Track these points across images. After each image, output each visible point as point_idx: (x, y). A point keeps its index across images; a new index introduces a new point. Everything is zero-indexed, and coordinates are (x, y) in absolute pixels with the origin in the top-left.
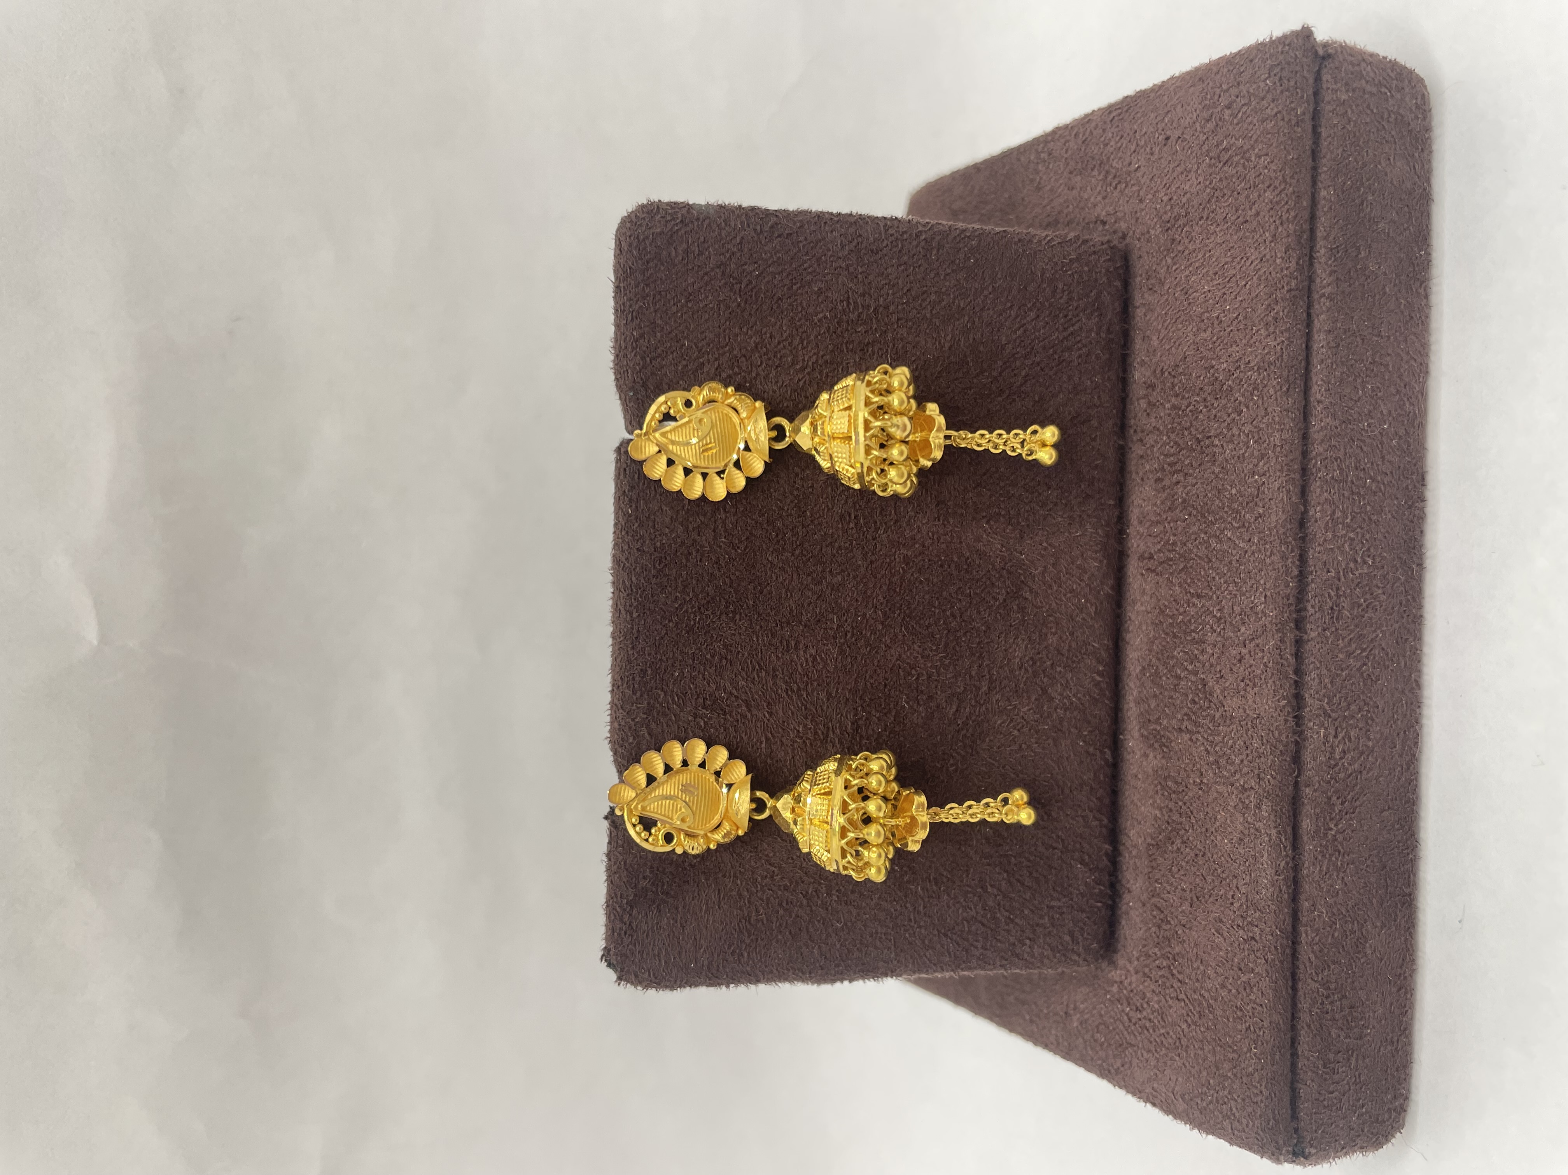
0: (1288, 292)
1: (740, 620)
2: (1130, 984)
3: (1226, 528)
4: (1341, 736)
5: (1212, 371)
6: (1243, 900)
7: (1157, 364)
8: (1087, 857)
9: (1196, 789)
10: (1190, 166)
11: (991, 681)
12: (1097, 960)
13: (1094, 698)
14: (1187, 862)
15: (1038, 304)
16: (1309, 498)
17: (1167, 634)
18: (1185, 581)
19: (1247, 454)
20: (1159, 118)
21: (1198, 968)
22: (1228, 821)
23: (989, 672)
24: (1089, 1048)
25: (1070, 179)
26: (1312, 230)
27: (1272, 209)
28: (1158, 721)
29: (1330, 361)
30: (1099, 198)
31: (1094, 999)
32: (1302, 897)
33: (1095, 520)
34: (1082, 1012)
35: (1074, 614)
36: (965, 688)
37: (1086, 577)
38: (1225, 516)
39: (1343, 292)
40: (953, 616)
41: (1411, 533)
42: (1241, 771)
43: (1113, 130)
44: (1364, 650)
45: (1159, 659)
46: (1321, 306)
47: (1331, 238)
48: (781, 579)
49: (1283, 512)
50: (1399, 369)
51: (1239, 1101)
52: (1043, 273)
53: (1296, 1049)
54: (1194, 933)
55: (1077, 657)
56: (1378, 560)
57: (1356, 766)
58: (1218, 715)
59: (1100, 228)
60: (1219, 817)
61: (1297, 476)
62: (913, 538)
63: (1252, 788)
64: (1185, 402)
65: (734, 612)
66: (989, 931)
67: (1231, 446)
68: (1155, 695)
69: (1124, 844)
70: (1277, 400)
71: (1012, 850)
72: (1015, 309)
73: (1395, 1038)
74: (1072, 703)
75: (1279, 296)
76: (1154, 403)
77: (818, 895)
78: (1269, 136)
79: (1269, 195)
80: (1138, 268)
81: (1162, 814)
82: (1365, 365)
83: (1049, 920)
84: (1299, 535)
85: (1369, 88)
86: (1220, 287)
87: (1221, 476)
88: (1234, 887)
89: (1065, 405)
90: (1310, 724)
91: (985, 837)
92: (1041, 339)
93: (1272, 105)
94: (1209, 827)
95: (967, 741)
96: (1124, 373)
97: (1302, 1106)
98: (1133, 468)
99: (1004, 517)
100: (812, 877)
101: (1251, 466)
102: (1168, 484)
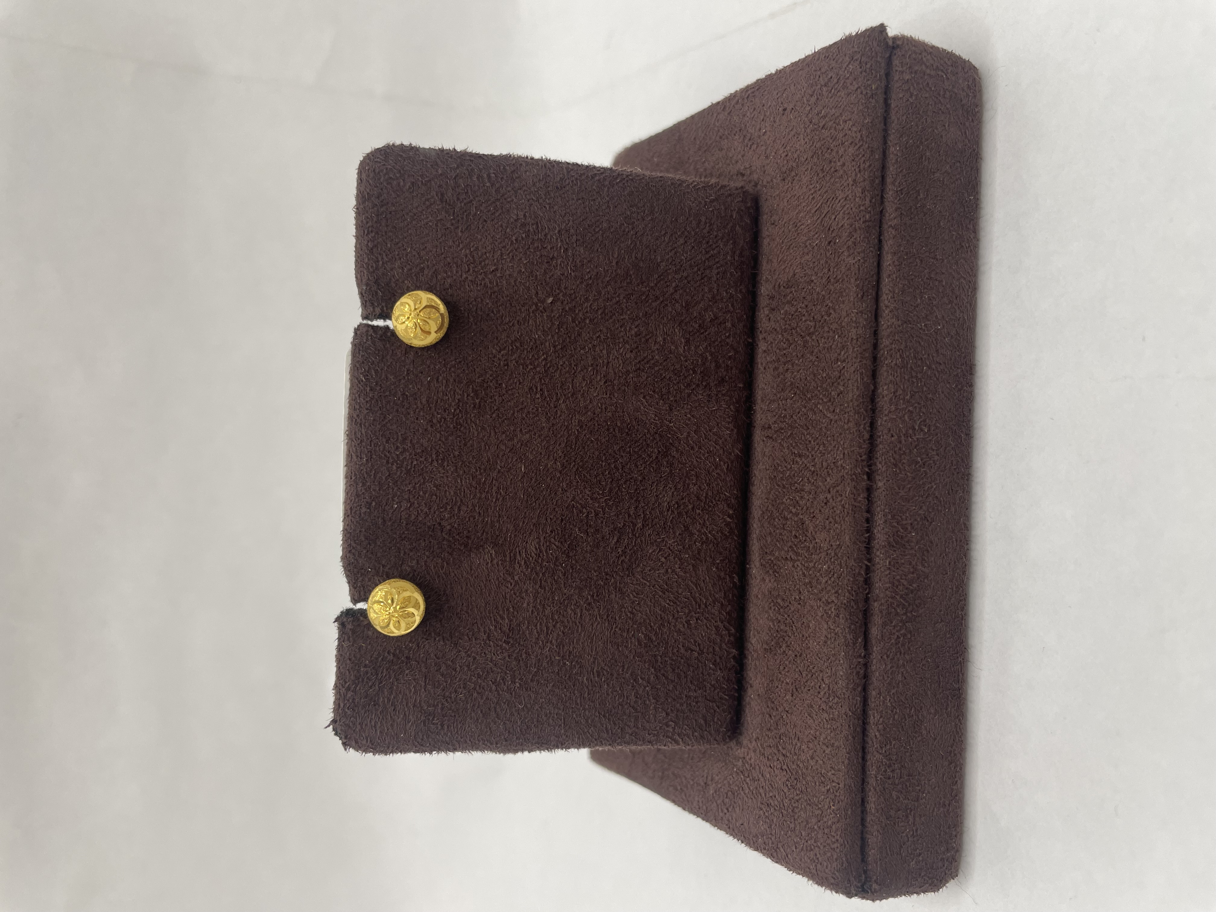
0: (863, 222)
1: (448, 466)
2: (750, 760)
3: (818, 403)
5: (812, 284)
6: (827, 689)
7: (776, 280)
8: (717, 658)
9: (796, 604)
10: (800, 130)
11: (645, 520)
12: (724, 740)
13: (725, 535)
14: (790, 662)
15: (686, 233)
16: (879, 380)
17: (778, 485)
18: (791, 444)
19: (833, 346)
20: (779, 95)
21: (796, 744)
22: (817, 629)
23: (643, 513)
24: (720, 810)
25: (720, 142)
26: (883, 178)
27: (853, 160)
28: (772, 553)
29: (894, 276)
30: (740, 156)
31: (726, 772)
32: (871, 687)
33: (728, 398)
34: (717, 783)
35: (711, 470)
36: (624, 525)
37: (720, 442)
38: (818, 393)
39: (905, 224)
40: (616, 467)
41: (960, 410)
42: (826, 588)
43: (748, 104)
45: (773, 506)
46: (889, 235)
47: (897, 184)
48: (481, 436)
49: (858, 389)
50: (951, 285)
51: (822, 848)
52: (690, 209)
53: (865, 807)
54: (793, 717)
55: (712, 502)
56: (932, 428)
58: (811, 546)
59: (741, 178)
60: (811, 625)
61: (869, 363)
62: (586, 407)
63: (833, 601)
64: (794, 309)
65: (443, 460)
66: (640, 714)
67: (823, 340)
68: (770, 533)
69: (748, 650)
70: (854, 304)
71: (659, 651)
72: (668, 236)
73: (947, 802)
74: (707, 538)
75: (857, 226)
76: (773, 310)
77: (504, 683)
78: (852, 106)
79: (851, 150)
80: (765, 208)
81: (774, 625)
82: (922, 280)
83: (687, 707)
84: (870, 407)
85: (928, 71)
86: (819, 221)
87: (816, 363)
88: (820, 679)
89: (706, 310)
90: (878, 553)
91: (638, 640)
92: (688, 259)
93: (854, 83)
94: (804, 633)
95: (625, 566)
96: (753, 288)
97: (869, 853)
98: (759, 360)
99: (658, 394)
100: (500, 668)
101: (836, 355)
102: (782, 371)
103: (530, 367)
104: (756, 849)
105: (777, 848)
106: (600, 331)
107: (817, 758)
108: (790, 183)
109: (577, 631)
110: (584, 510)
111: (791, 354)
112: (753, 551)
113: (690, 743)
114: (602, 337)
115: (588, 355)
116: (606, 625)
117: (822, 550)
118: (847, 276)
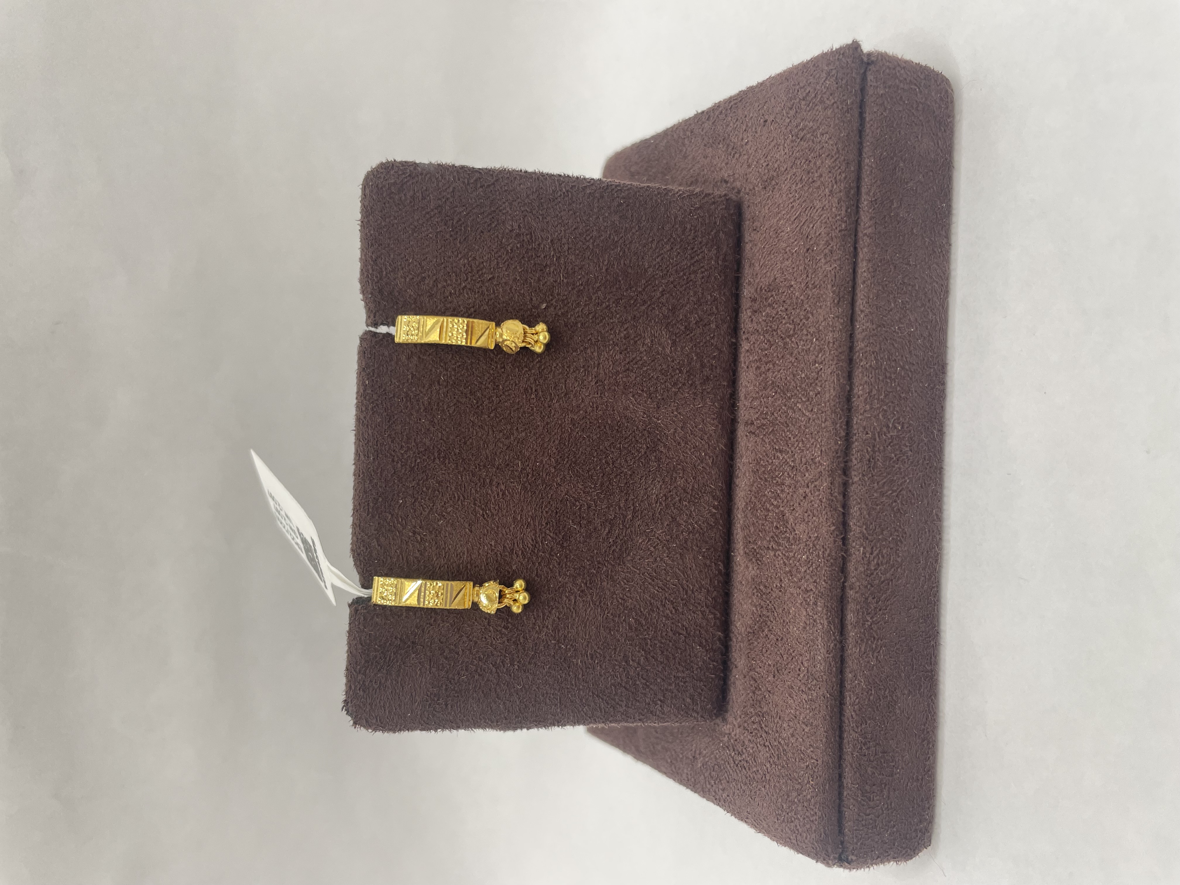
0: (839, 231)
1: (449, 463)
2: (735, 735)
3: (798, 402)
4: (875, 553)
5: (791, 289)
6: (806, 672)
7: (758, 283)
8: (704, 641)
9: (777, 591)
10: (780, 141)
11: (634, 512)
12: (711, 717)
13: (711, 525)
14: (772, 645)
15: (672, 240)
16: (855, 381)
17: (761, 479)
18: (773, 440)
19: (811, 349)
20: (760, 107)
21: (778, 723)
22: (797, 615)
23: (633, 505)
24: (707, 782)
25: (705, 150)
26: (858, 188)
27: (830, 172)
28: (755, 542)
29: (869, 282)
30: (724, 164)
31: (712, 747)
32: (848, 670)
33: (713, 396)
34: (704, 756)
35: (697, 464)
36: (615, 516)
37: (706, 437)
38: (797, 393)
39: (879, 232)
40: (607, 462)
41: (932, 408)
42: (805, 578)
43: (731, 115)
44: (894, 491)
45: (756, 497)
46: (864, 242)
47: (871, 194)
48: (480, 435)
49: (834, 390)
50: (924, 288)
51: (802, 820)
52: (676, 217)
53: (842, 782)
54: (775, 697)
55: (698, 495)
56: (906, 426)
57: (888, 575)
58: (791, 537)
59: (724, 185)
60: (791, 611)
61: (845, 365)
62: (578, 406)
63: (811, 590)
64: (775, 312)
65: (445, 458)
66: (631, 694)
67: (802, 343)
68: (753, 524)
69: (733, 633)
70: (831, 309)
71: (649, 635)
72: (655, 243)
73: (920, 777)
74: (694, 528)
75: (834, 235)
76: (756, 312)
77: (504, 665)
78: (829, 120)
79: (828, 162)
80: (747, 215)
81: (757, 610)
82: (896, 285)
83: (675, 687)
84: (846, 407)
85: (902, 85)
86: (798, 229)
87: (795, 364)
88: (799, 662)
89: (691, 312)
90: (853, 544)
91: (629, 624)
92: (674, 264)
93: (831, 98)
94: (785, 619)
95: (616, 555)
96: (737, 290)
97: (846, 825)
98: (742, 359)
99: (646, 393)
100: (500, 652)
101: (814, 357)
102: (763, 370)
103: (525, 369)
104: (741, 819)
106: (592, 334)
107: (797, 736)
108: (771, 192)
109: (572, 616)
110: (577, 503)
111: (773, 354)
112: (737, 540)
113: (678, 720)
114: (593, 340)
115: (580, 357)
116: (599, 610)
117: (801, 541)
118: (824, 282)
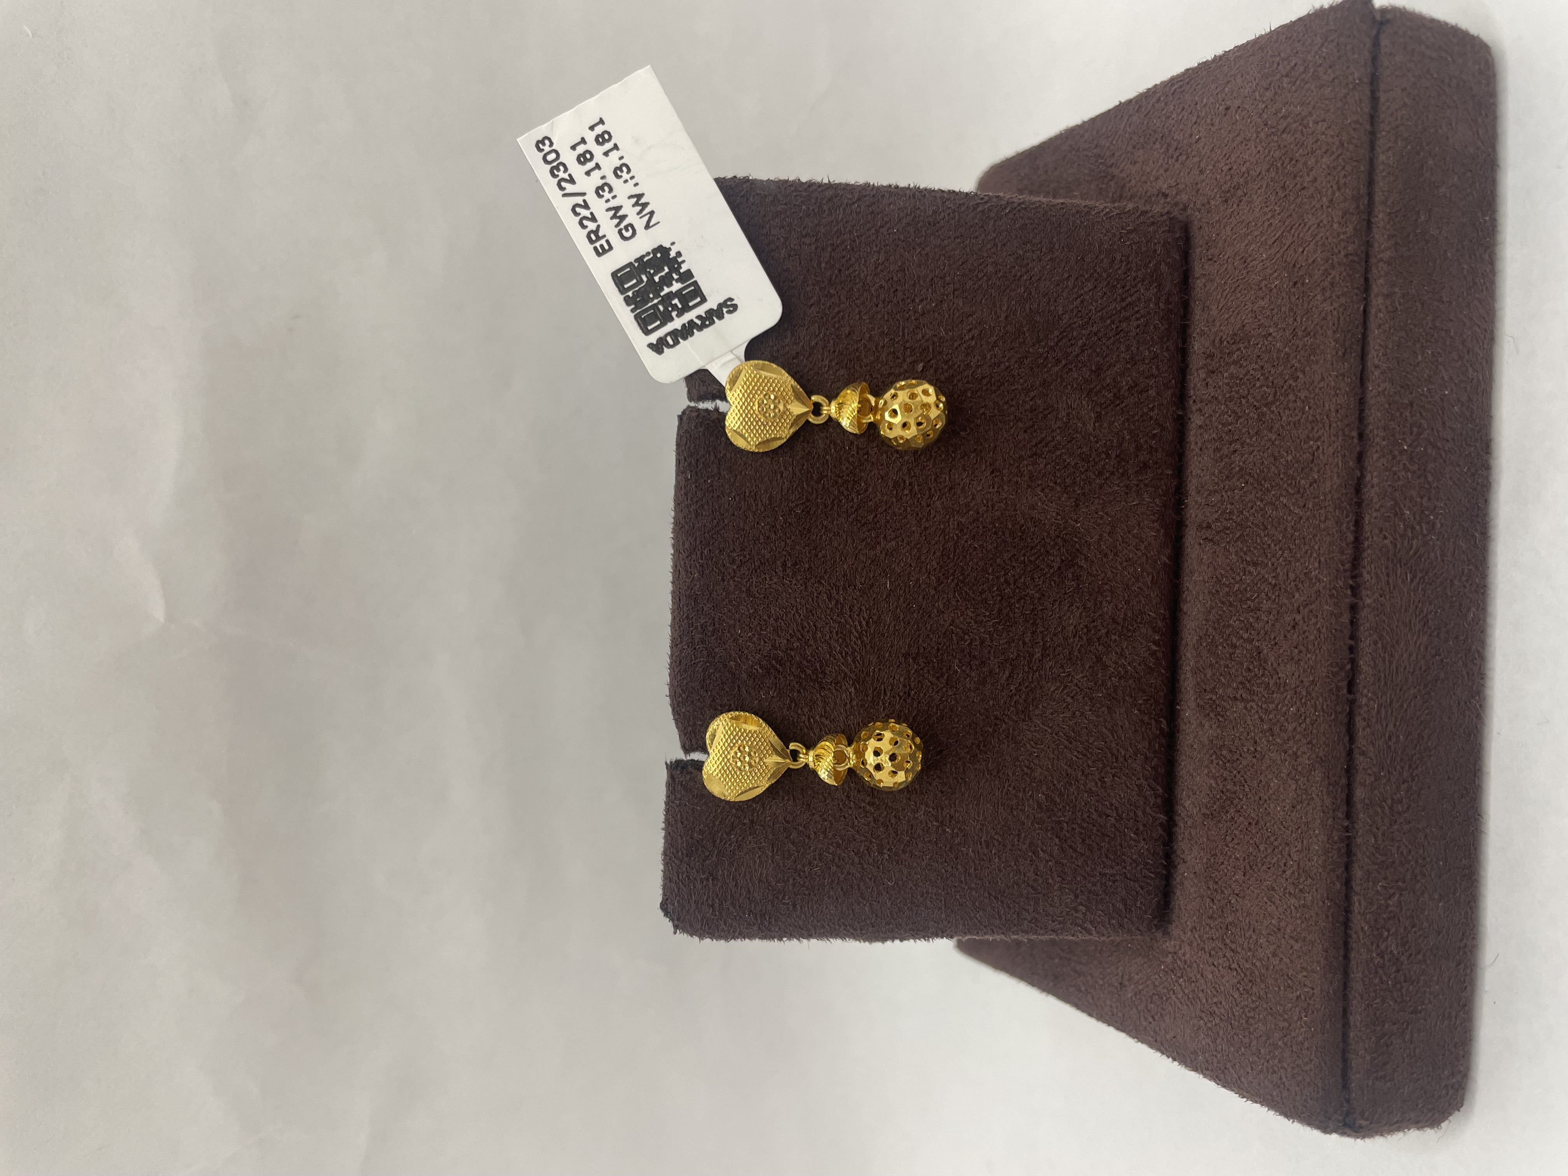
0: (1345, 256)
3: (1281, 495)
5: (1270, 339)
6: (1295, 867)
7: (1216, 333)
8: (1141, 827)
9: (1250, 757)
10: (1250, 135)
11: (1044, 648)
12: (1149, 930)
13: (1150, 667)
14: (1241, 831)
15: (1095, 275)
16: (1366, 464)
17: (1223, 603)
18: (1241, 549)
19: (1302, 420)
20: (1218, 90)
21: (1251, 937)
22: (1281, 789)
23: (1043, 639)
24: (1142, 1018)
25: (1133, 153)
26: (1370, 195)
27: (1329, 174)
28: (1213, 691)
29: (1387, 325)
30: (1161, 171)
31: (1149, 971)
32: (1356, 866)
33: (1152, 489)
34: (1137, 983)
35: (1130, 583)
36: (1018, 655)
37: (1142, 547)
38: (1281, 483)
39: (1402, 256)
40: (1007, 582)
41: (1475, 502)
42: (1294, 738)
43: (1175, 102)
45: (1215, 629)
46: (1379, 271)
47: (1389, 203)
48: (835, 544)
49: (1338, 476)
50: (1461, 335)
51: (1289, 1070)
52: (1101, 244)
53: (1348, 1020)
54: (1246, 902)
55: (1132, 625)
56: (1437, 526)
58: (1272, 682)
59: (1162, 201)
60: (1272, 784)
61: (1353, 441)
62: (967, 505)
63: (1304, 754)
64: (1243, 371)
66: (1041, 896)
67: (1287, 412)
68: (1211, 665)
69: (1180, 815)
70: (1332, 365)
71: (1065, 816)
72: (1072, 279)
73: (1454, 1014)
74: (1126, 671)
75: (1336, 260)
76: (1213, 372)
77: (869, 853)
78: (1327, 102)
79: (1326, 160)
80: (1198, 239)
81: (1217, 783)
82: (1424, 330)
83: (1101, 887)
84: (1355, 499)
85: (1428, 53)
86: (1278, 255)
87: (1277, 442)
88: (1286, 854)
89: (1122, 375)
90: (1365, 691)
91: (1038, 802)
92: (1099, 309)
93: (1329, 71)
94: (1262, 795)
95: (1020, 707)
96: (1184, 344)
97: (1353, 1077)
98: (1192, 439)
99: (1060, 486)
100: (864, 836)
101: (1306, 432)
102: (1226, 452)
104: (1195, 1069)
105: (1226, 1068)
106: (986, 406)
107: (1281, 955)
108: (1235, 206)
109: (960, 789)
111: (1240, 430)
112: (1186, 688)
113: (1105, 932)
114: (989, 414)
115: (970, 438)
116: (997, 782)
117: (1288, 688)
118: (1322, 327)
